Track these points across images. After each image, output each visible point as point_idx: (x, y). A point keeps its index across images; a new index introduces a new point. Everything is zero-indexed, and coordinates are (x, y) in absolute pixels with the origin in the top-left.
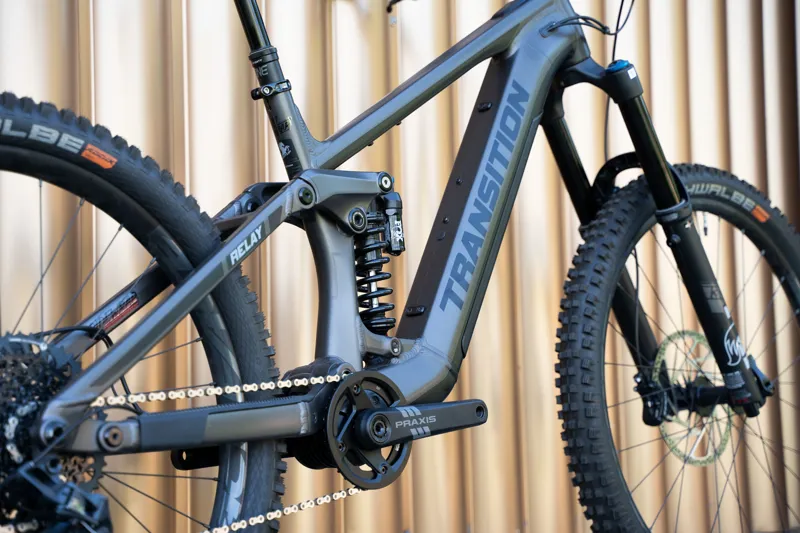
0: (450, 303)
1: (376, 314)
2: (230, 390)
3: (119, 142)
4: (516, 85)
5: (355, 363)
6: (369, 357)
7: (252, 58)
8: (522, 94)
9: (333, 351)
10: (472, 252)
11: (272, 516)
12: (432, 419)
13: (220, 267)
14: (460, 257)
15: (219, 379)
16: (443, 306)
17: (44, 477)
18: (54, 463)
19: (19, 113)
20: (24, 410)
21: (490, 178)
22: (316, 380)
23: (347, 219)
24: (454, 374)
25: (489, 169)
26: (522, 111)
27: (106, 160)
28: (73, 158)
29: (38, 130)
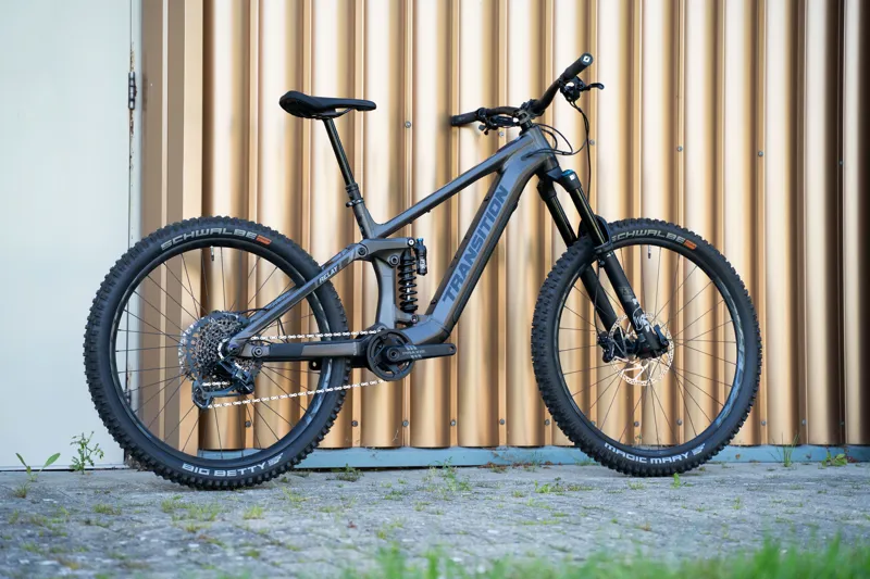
0: (448, 298)
1: (408, 303)
2: (327, 335)
3: (275, 233)
4: (501, 187)
5: (391, 326)
6: (398, 322)
7: (347, 189)
8: (505, 192)
9: (381, 321)
10: (464, 274)
11: (345, 387)
12: (423, 351)
13: (313, 285)
14: (457, 276)
15: (322, 330)
16: (444, 300)
17: (229, 366)
18: (232, 360)
19: (229, 225)
20: (224, 341)
21: (479, 236)
22: (371, 332)
23: (388, 260)
24: (447, 332)
25: (479, 231)
26: (502, 201)
27: (266, 241)
28: (254, 241)
29: (237, 232)
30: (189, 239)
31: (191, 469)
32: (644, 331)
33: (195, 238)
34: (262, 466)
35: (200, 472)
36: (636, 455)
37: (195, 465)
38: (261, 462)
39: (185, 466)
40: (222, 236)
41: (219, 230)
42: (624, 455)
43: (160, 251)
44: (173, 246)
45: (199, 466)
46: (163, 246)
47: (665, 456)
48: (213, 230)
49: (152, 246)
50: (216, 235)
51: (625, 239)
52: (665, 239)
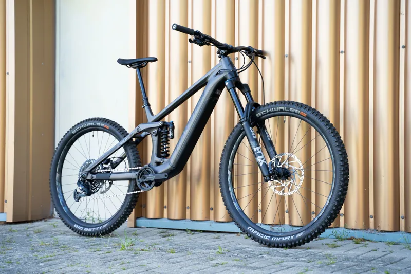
5: (153, 164)
19: (95, 121)
27: (107, 127)
28: (104, 128)
29: (97, 124)
30: (82, 129)
33: (84, 128)
35: (80, 228)
36: (265, 235)
37: (79, 225)
38: (101, 226)
39: (75, 225)
40: (93, 126)
41: (92, 124)
42: (258, 234)
43: (72, 134)
44: (77, 132)
46: (73, 132)
48: (89, 124)
49: (70, 132)
50: (91, 126)
51: (267, 114)
52: (289, 112)
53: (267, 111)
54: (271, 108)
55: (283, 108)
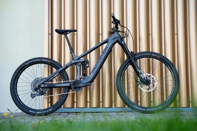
1: (84, 74)
5: (79, 79)
10: (96, 67)
12: (84, 85)
19: (41, 59)
21: (101, 58)
26: (107, 49)
27: (50, 62)
28: (47, 62)
29: (43, 60)
30: (32, 62)
31: (31, 111)
32: (142, 78)
33: (34, 62)
34: (47, 111)
35: (33, 112)
36: (143, 108)
37: (32, 111)
38: (47, 110)
39: (30, 111)
40: (40, 61)
41: (39, 60)
42: (139, 108)
43: (26, 65)
44: (29, 64)
45: (33, 111)
46: (26, 64)
47: (151, 109)
48: (37, 60)
49: (24, 64)
50: (38, 61)
51: (140, 56)
52: (151, 56)
53: (141, 55)
54: (143, 54)
55: (148, 54)
